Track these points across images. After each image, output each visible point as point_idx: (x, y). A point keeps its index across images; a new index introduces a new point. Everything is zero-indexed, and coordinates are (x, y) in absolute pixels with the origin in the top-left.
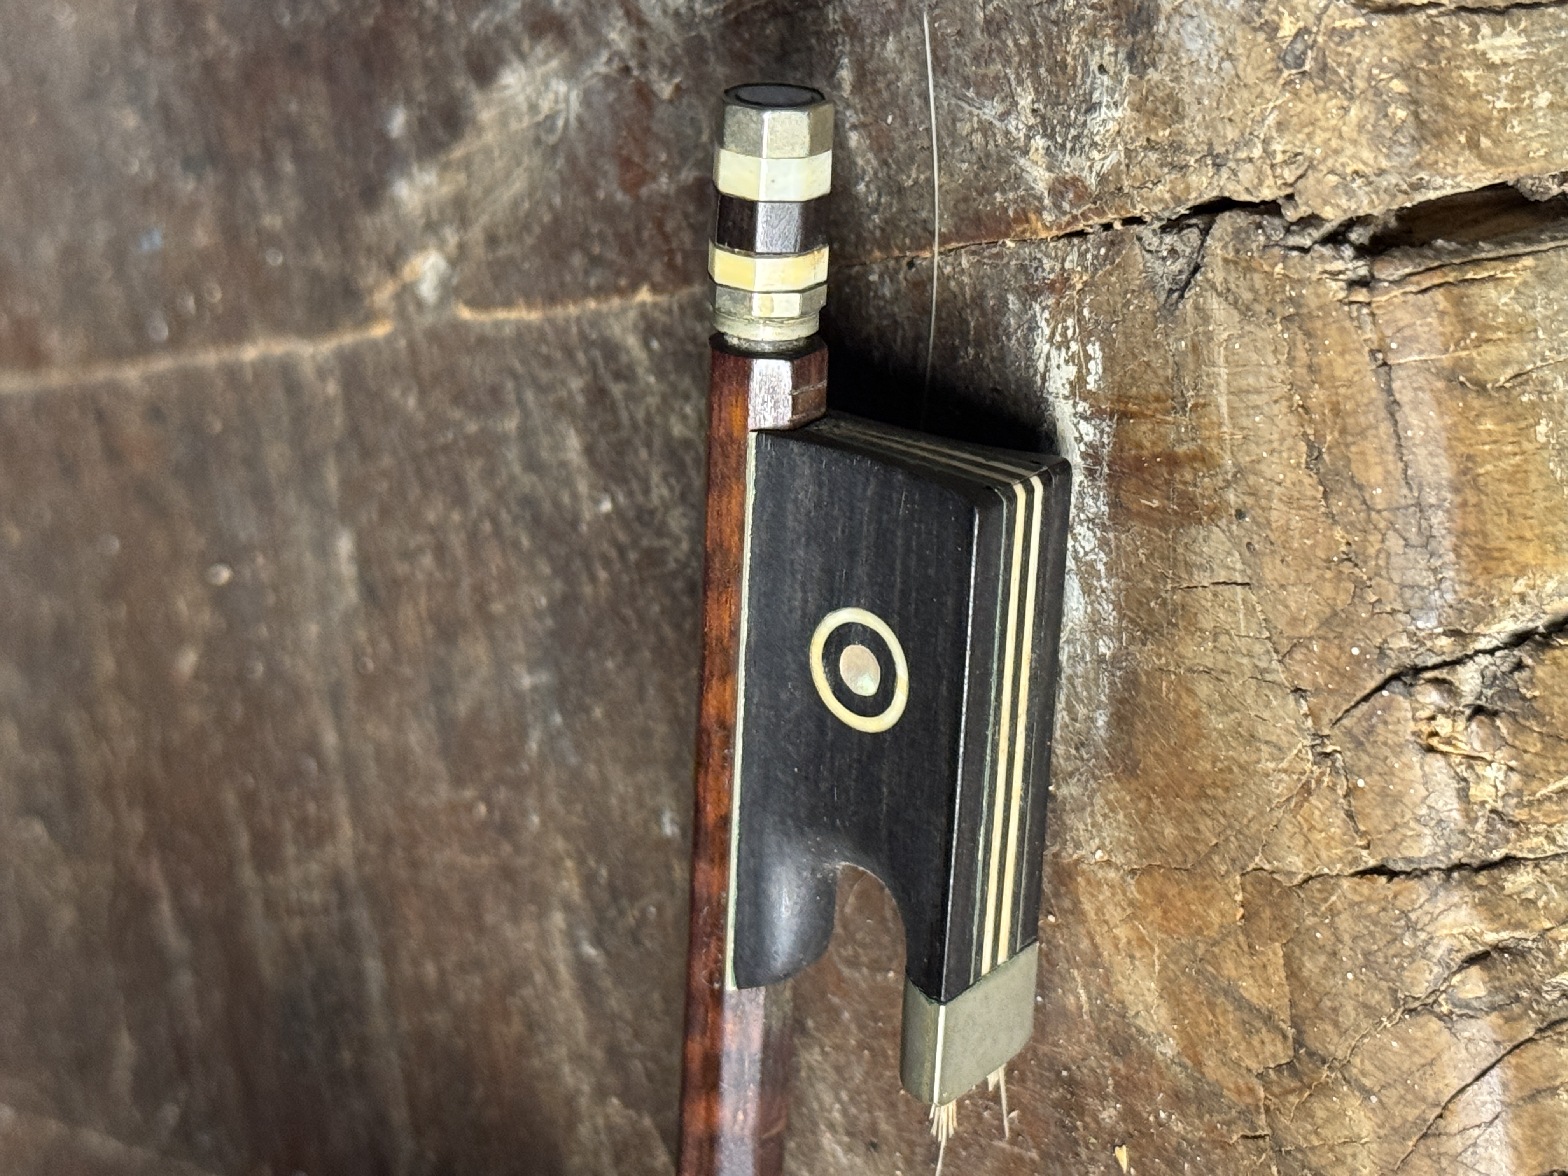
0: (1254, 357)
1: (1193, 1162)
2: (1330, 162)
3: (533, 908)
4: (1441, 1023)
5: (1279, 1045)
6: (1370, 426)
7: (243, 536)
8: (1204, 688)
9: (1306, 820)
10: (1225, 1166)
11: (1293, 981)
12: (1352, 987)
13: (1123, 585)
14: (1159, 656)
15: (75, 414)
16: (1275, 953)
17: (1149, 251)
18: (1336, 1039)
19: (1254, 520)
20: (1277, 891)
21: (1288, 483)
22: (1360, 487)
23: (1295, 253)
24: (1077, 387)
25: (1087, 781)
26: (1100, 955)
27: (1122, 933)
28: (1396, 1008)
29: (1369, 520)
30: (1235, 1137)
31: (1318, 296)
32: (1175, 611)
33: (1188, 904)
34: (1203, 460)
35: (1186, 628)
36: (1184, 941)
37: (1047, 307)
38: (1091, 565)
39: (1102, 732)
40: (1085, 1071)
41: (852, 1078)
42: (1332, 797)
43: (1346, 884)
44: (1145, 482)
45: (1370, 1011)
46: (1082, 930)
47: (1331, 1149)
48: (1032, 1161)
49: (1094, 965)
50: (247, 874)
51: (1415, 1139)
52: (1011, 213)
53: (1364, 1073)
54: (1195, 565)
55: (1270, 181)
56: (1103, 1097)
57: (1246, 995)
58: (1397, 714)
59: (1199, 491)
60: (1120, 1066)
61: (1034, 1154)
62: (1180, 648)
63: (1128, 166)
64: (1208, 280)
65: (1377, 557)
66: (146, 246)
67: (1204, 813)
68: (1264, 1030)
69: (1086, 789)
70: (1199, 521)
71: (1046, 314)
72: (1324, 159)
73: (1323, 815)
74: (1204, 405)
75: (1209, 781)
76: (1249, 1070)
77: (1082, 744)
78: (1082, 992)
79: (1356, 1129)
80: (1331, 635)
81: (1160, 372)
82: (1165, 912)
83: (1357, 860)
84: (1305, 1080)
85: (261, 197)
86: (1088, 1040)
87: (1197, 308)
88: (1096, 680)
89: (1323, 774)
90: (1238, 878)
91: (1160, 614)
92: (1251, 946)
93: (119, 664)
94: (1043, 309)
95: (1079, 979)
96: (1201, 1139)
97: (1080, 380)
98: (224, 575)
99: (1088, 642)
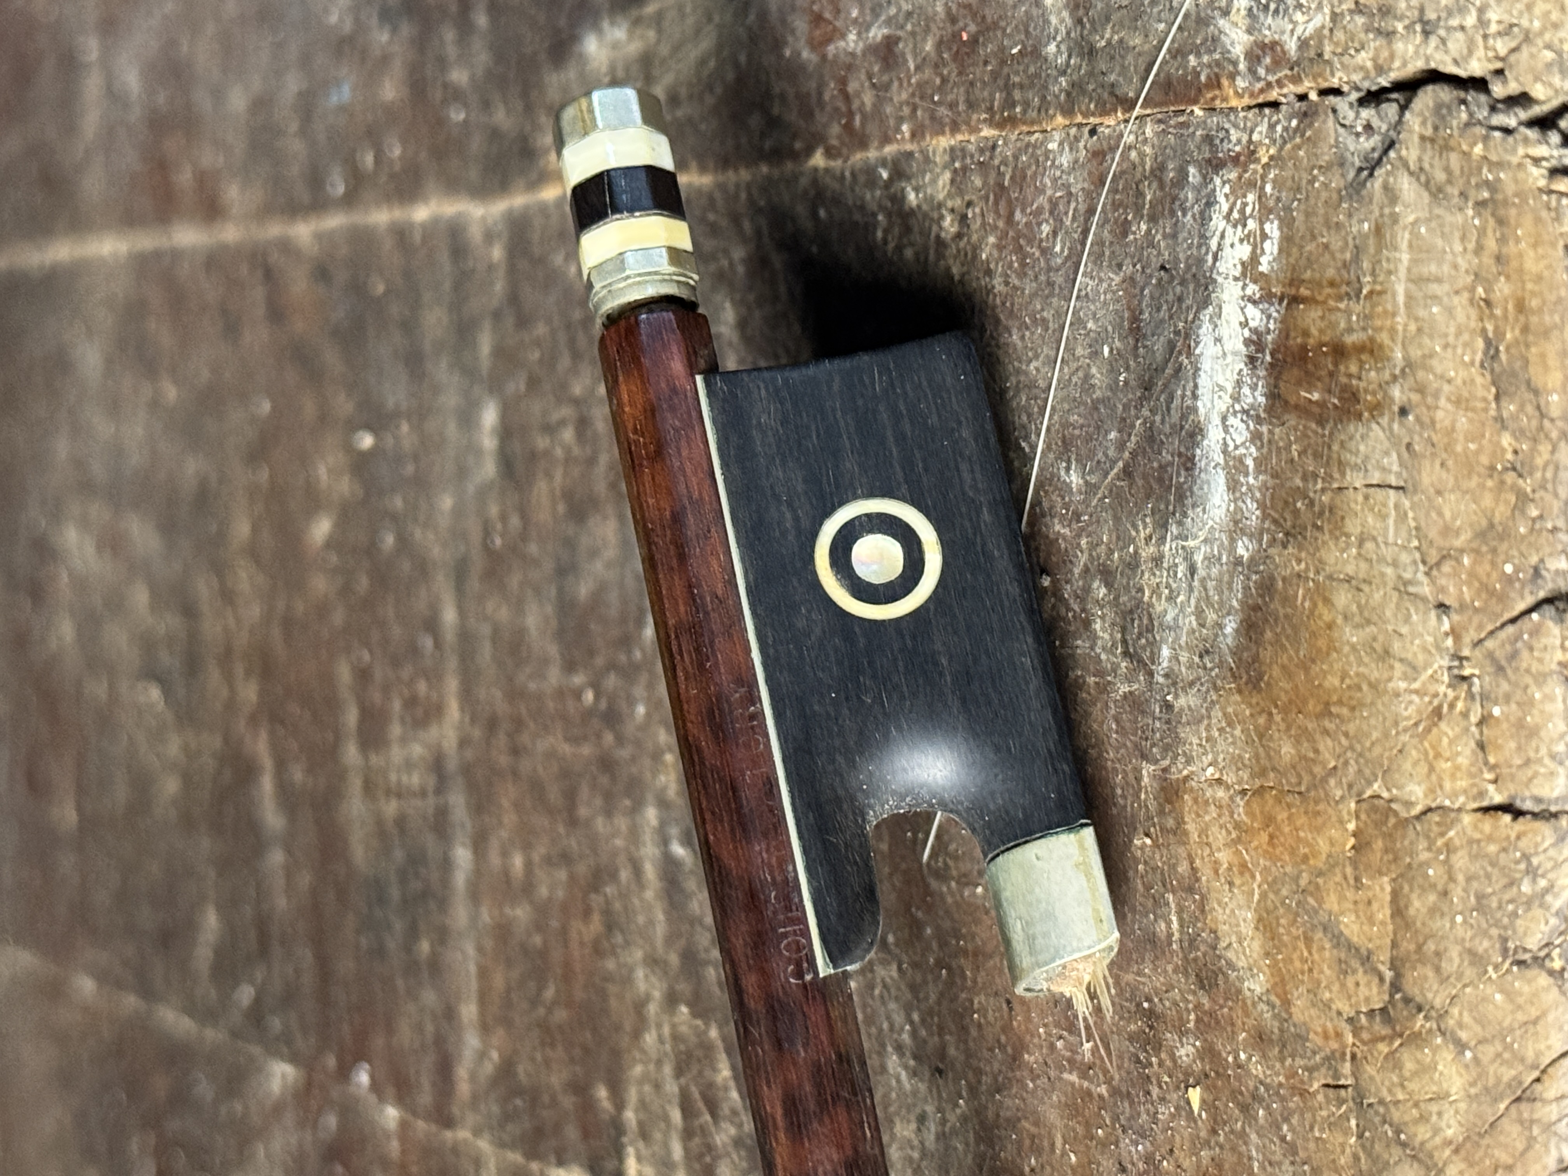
0: (1440, 242)
1: (1268, 1108)
2: (1547, 36)
3: (627, 802)
4: (1551, 980)
5: (1375, 990)
6: (1555, 326)
7: (390, 403)
8: (1342, 598)
9: (1433, 747)
10: (1302, 1115)
11: (1398, 920)
12: (1460, 931)
13: (1271, 483)
14: (1299, 561)
15: (244, 270)
16: (1383, 887)
17: (1343, 126)
18: (1435, 987)
19: (1418, 419)
20: (1392, 821)
21: (1459, 381)
22: (1536, 392)
23: (1497, 134)
24: (1249, 267)
25: (1208, 691)
26: (1198, 880)
27: (1224, 857)
28: (1505, 956)
29: (1541, 428)
30: (1316, 1085)
31: (1516, 181)
32: (1321, 514)
33: (1297, 830)
34: (1372, 352)
35: (1331, 532)
36: (1288, 869)
37: (1229, 181)
38: (1240, 460)
39: (1229, 640)
40: (1167, 1004)
41: (927, 998)
42: (1464, 723)
43: (1467, 819)
44: (1307, 372)
45: (1477, 959)
46: (1182, 851)
47: (1416, 1105)
48: (1101, 1096)
49: (1191, 890)
50: (351, 753)
51: (1507, 1102)
52: (1203, 78)
53: (1460, 1025)
54: (1348, 464)
55: (1480, 52)
56: (1182, 1033)
57: (1346, 932)
58: (1544, 641)
59: (1362, 385)
60: (1205, 1001)
61: (1103, 1090)
62: (1323, 553)
63: (1331, 30)
64: (1400, 158)
65: (1544, 469)
66: (334, 99)
67: (1326, 732)
68: (1361, 970)
69: (1205, 699)
70: (1359, 416)
71: (1227, 189)
72: (1541, 33)
73: (1451, 742)
74: (1380, 293)
75: (1335, 698)
76: (1339, 1013)
77: (1207, 652)
78: (1174, 918)
79: (1445, 1085)
80: (1484, 549)
81: (1338, 255)
82: (1271, 837)
83: (1482, 794)
84: (1398, 1028)
85: (451, 51)
86: (1175, 971)
87: (1386, 187)
88: (1230, 584)
89: (1457, 698)
90: (1353, 805)
91: (1306, 517)
92: (1357, 879)
93: (255, 529)
94: (1224, 183)
95: (1173, 906)
96: (1280, 1085)
97: (1254, 259)
98: (367, 441)
99: (1226, 543)
